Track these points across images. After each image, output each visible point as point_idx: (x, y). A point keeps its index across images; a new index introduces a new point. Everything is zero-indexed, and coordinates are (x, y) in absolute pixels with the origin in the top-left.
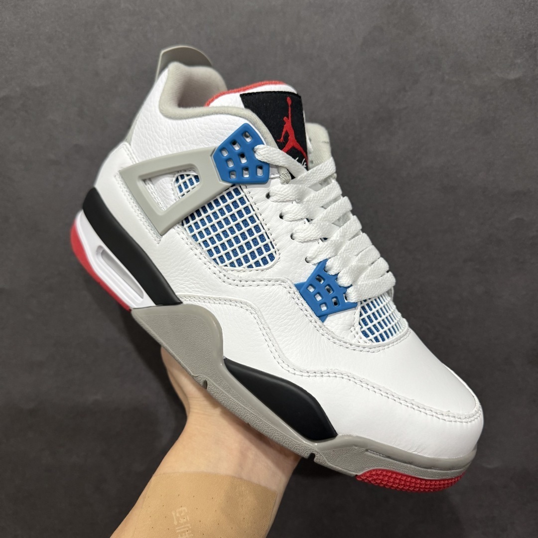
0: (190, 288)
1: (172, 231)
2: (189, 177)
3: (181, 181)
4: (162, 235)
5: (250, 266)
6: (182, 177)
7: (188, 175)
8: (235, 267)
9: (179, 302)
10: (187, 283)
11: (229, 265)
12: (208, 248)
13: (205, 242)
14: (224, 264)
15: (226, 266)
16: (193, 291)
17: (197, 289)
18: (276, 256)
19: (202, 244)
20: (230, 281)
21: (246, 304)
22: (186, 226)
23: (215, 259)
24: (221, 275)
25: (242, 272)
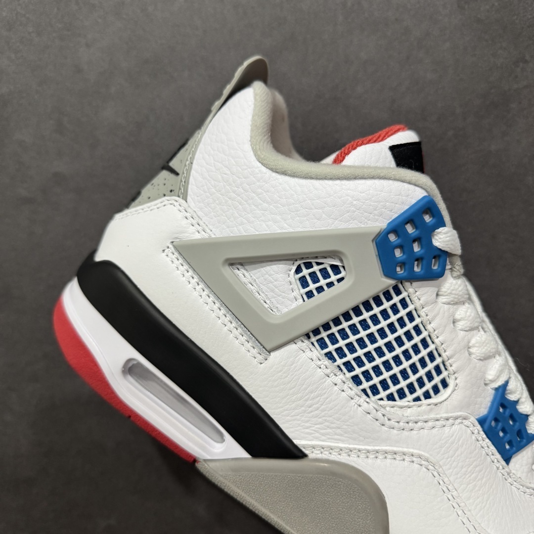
0: (323, 435)
1: (292, 347)
2: (321, 267)
3: (305, 272)
4: (269, 352)
5: (417, 399)
6: (309, 265)
7: (318, 264)
8: (394, 400)
9: (301, 455)
10: (318, 426)
11: (385, 399)
12: (353, 374)
13: (347, 365)
14: (378, 397)
15: (381, 399)
16: (329, 439)
17: (336, 437)
18: (451, 382)
19: (343, 367)
20: (392, 423)
21: (420, 457)
22: (314, 339)
23: (364, 391)
24: (379, 414)
25: (406, 408)
